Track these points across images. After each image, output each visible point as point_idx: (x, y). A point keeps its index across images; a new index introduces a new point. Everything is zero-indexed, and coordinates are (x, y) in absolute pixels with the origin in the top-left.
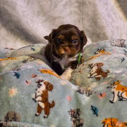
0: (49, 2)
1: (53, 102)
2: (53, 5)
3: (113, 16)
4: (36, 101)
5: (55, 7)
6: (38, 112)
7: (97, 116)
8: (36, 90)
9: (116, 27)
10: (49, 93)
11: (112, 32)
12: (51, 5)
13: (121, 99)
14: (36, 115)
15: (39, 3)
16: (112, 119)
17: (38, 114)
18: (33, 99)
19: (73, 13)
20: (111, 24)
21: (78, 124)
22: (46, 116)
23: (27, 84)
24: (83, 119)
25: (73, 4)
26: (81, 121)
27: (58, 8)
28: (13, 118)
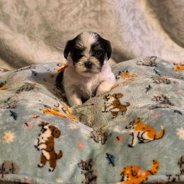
0: (54, 12)
1: (61, 152)
2: (59, 16)
3: (143, 26)
4: (38, 150)
5: (63, 18)
6: (42, 162)
7: (114, 166)
8: (39, 135)
9: (147, 42)
10: (56, 140)
11: (141, 48)
12: (57, 16)
13: (141, 141)
14: (39, 166)
15: (41, 14)
16: (132, 167)
17: (41, 165)
18: (35, 146)
19: (88, 27)
20: (140, 37)
21: (91, 177)
22: (52, 169)
23: (27, 127)
24: (96, 171)
25: (87, 13)
26: (94, 174)
27: (66, 20)
28: (10, 170)
